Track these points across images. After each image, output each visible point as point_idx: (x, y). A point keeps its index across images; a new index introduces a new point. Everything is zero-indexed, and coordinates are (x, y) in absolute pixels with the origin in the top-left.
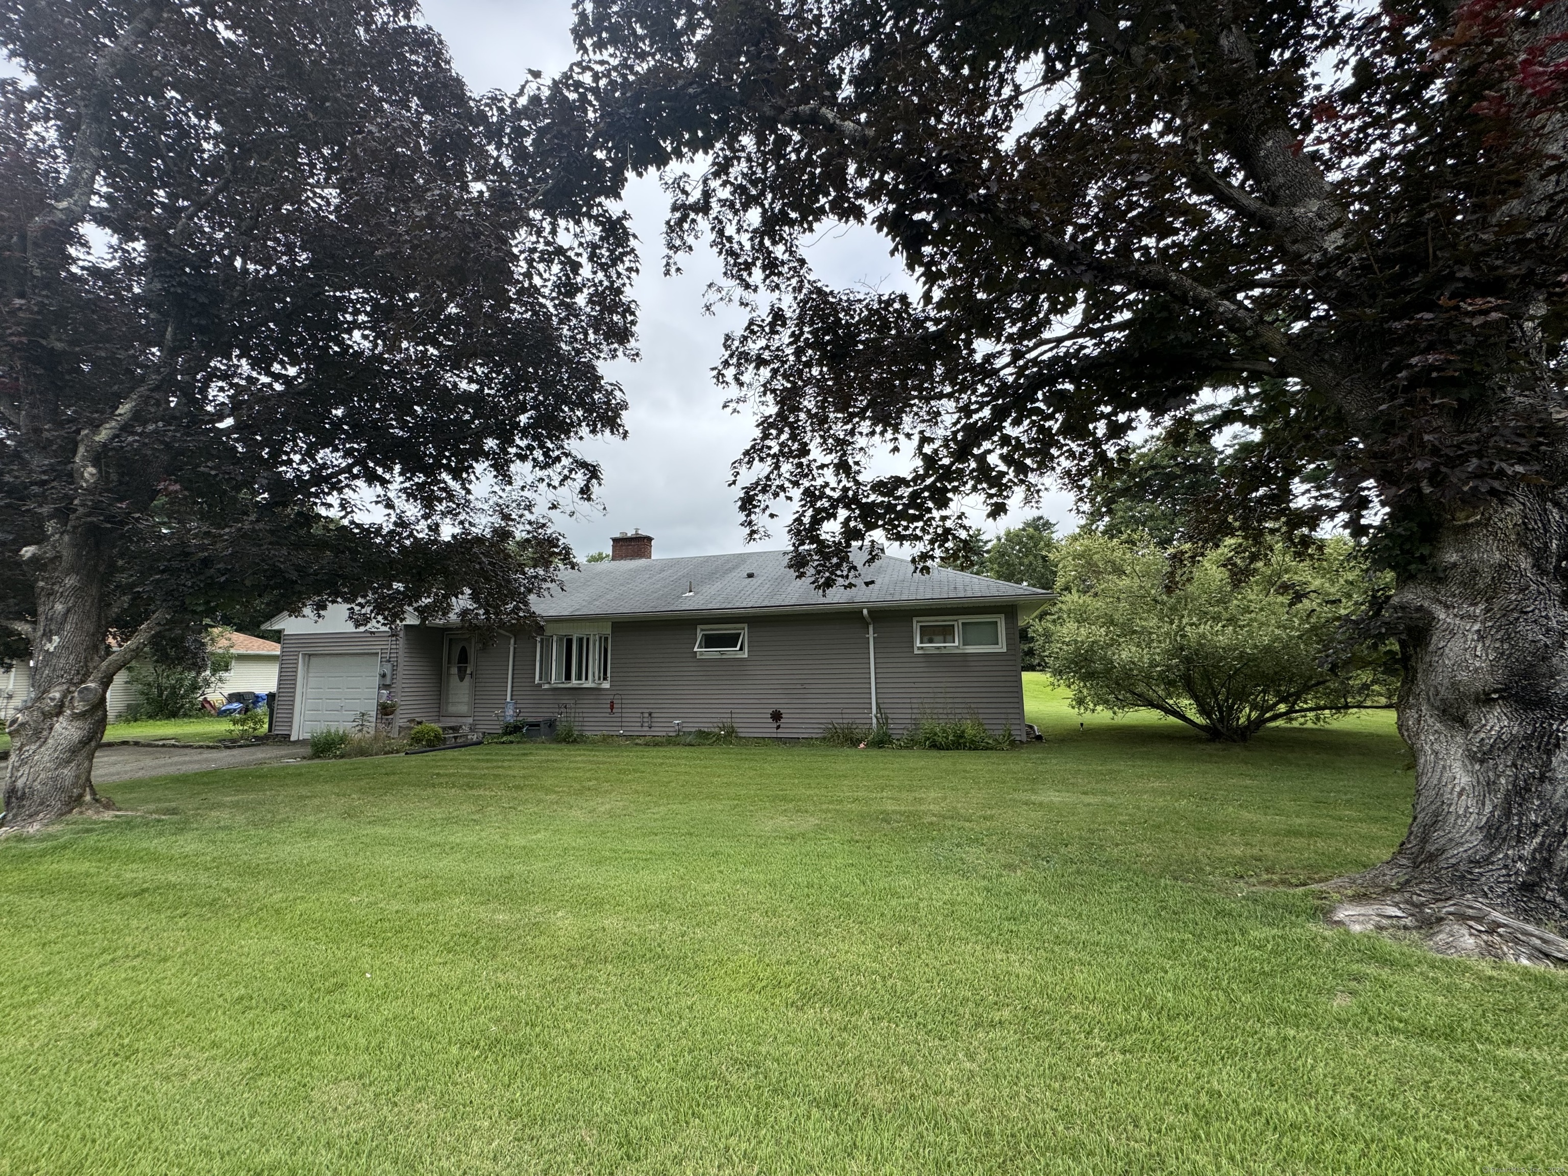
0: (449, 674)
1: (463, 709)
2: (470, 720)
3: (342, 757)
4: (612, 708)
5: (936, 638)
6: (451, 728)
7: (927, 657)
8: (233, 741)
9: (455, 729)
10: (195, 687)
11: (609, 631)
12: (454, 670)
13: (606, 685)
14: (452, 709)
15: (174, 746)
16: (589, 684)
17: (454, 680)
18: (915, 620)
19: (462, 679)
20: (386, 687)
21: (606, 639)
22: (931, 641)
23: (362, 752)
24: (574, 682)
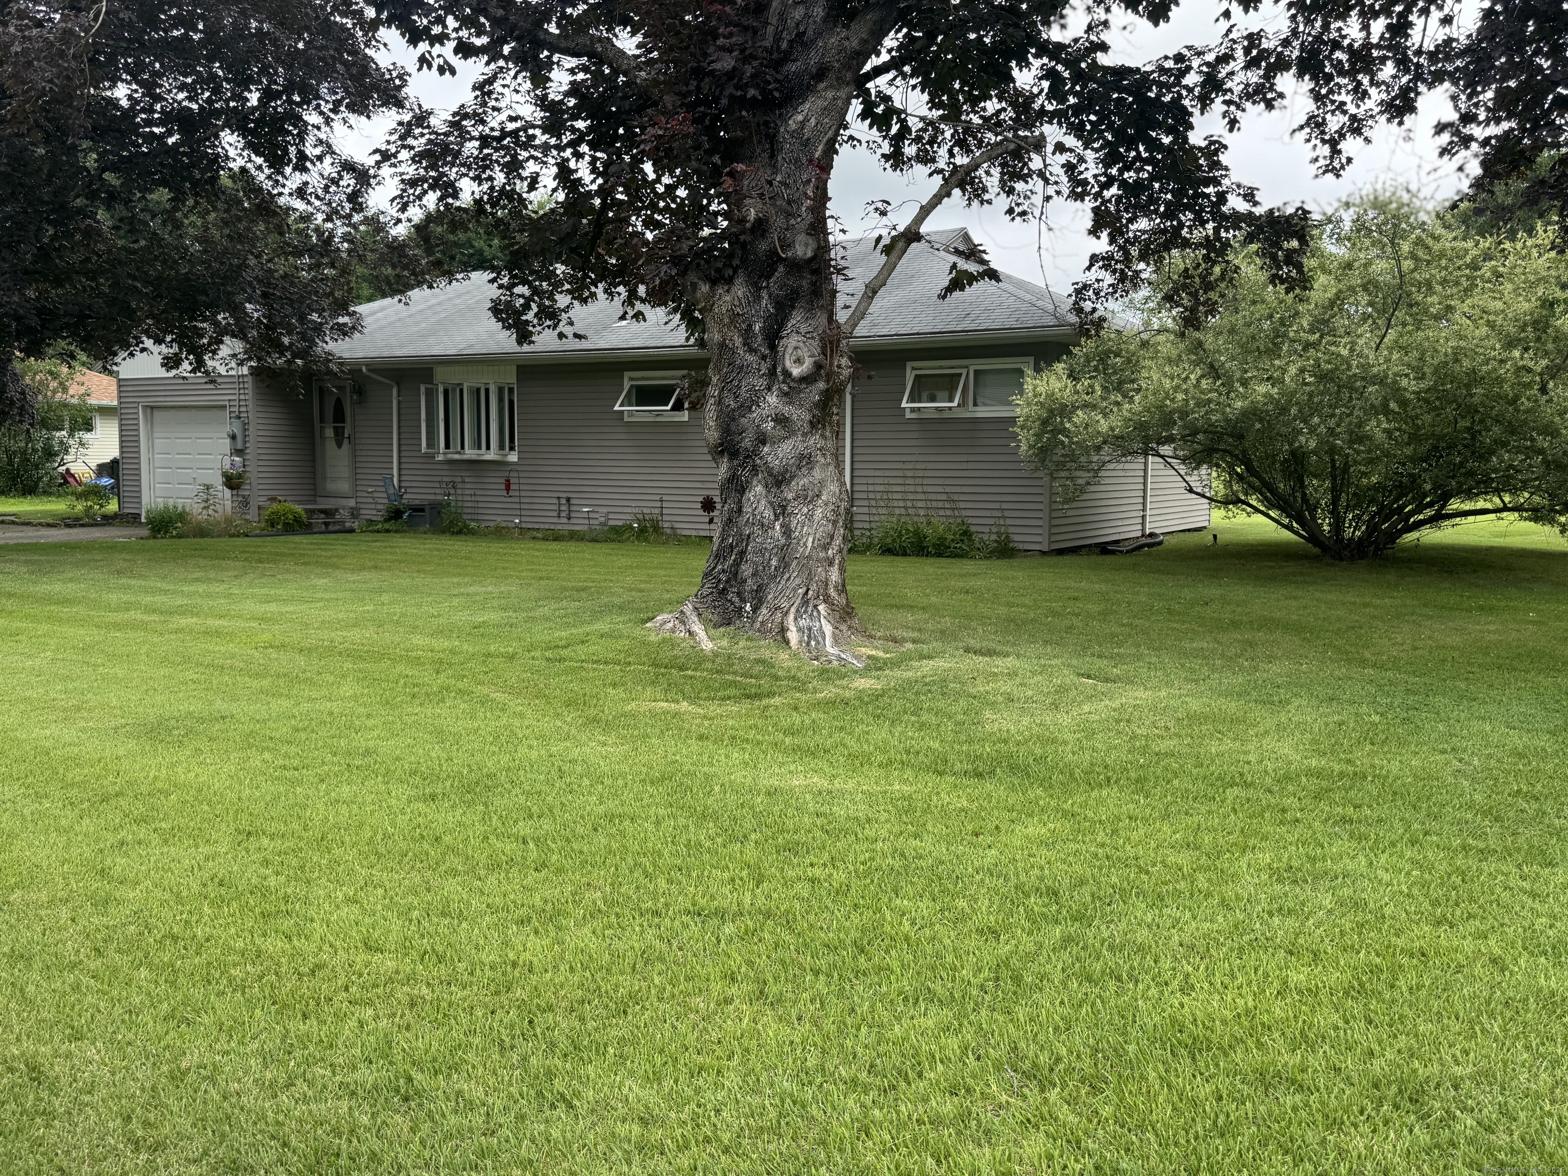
0: (323, 438)
1: (344, 486)
2: (352, 503)
3: (179, 536)
4: (508, 488)
5: (939, 394)
6: (322, 511)
7: (924, 423)
8: (77, 519)
9: (327, 513)
10: (49, 454)
11: (512, 379)
12: (329, 433)
13: (513, 457)
14: (331, 486)
15: (13, 523)
16: (491, 455)
17: (331, 445)
18: (909, 365)
19: (339, 445)
20: (239, 452)
21: (511, 390)
22: (933, 399)
23: (201, 532)
24: (470, 453)
